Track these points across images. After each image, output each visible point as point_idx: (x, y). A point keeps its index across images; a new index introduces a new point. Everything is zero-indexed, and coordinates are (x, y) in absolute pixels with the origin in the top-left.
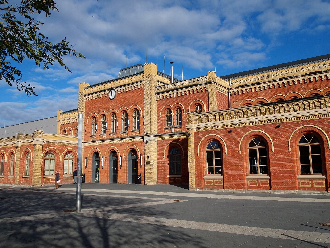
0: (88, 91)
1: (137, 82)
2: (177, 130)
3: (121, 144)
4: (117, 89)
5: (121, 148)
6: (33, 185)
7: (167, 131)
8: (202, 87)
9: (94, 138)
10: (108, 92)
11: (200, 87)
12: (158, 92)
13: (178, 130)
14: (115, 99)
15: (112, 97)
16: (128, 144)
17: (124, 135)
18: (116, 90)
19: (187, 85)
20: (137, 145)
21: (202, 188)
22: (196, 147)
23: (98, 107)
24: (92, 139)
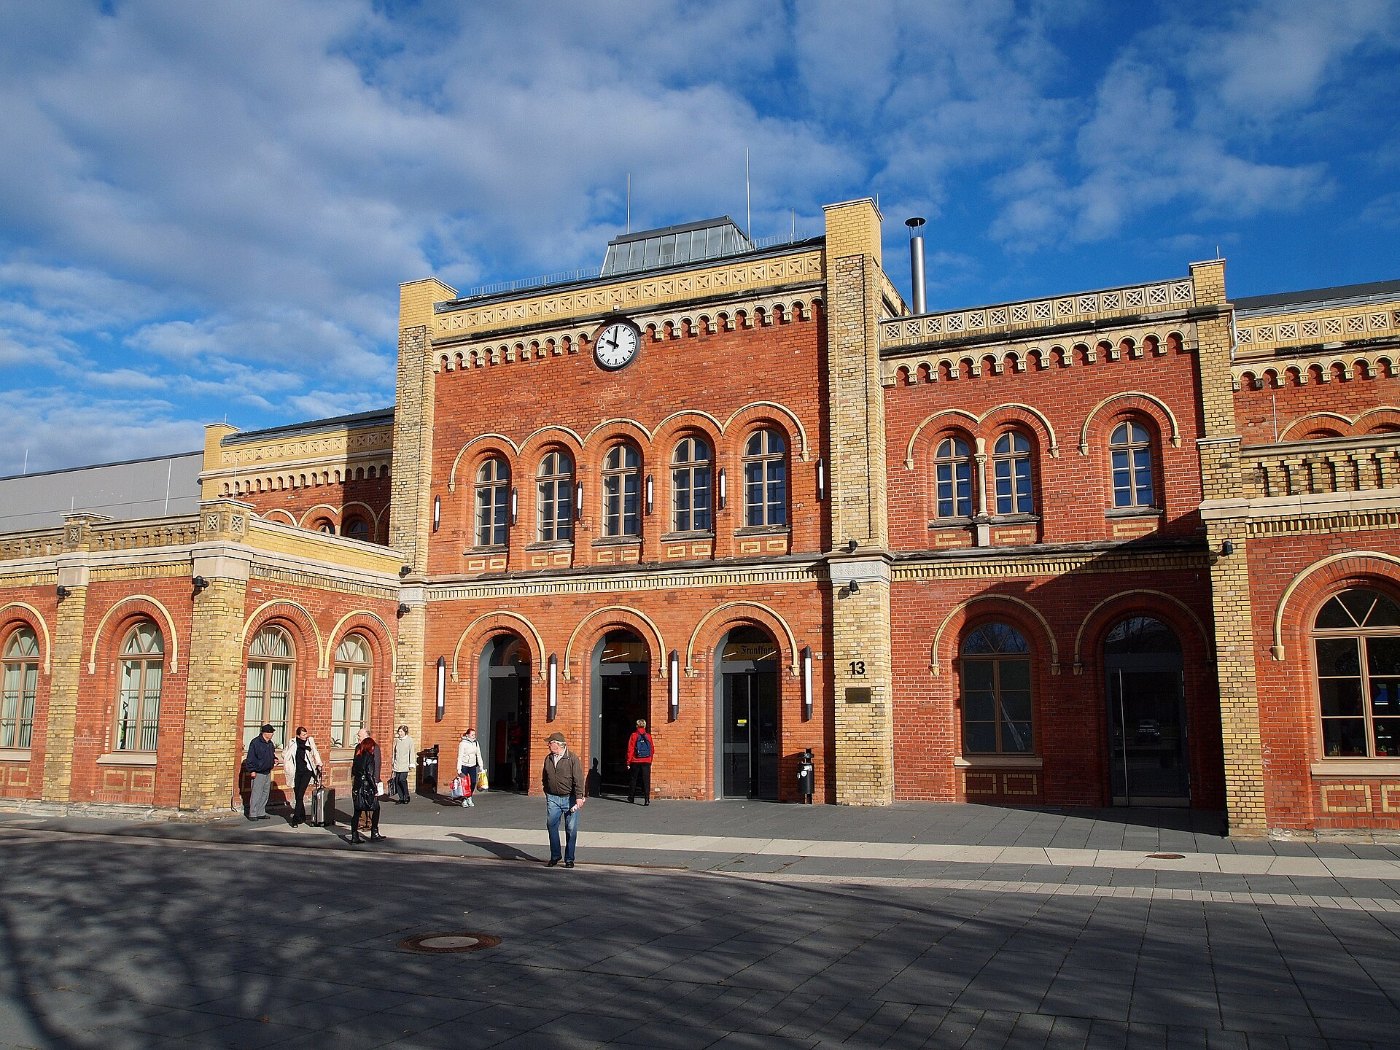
0: (460, 323)
1: (777, 290)
2: (1009, 536)
3: (671, 597)
4: (651, 319)
5: (671, 617)
6: (187, 806)
7: (949, 540)
8: (1163, 333)
9: (495, 564)
10: (590, 330)
11: (1151, 330)
12: (895, 343)
13: (1015, 536)
14: (634, 366)
15: (609, 356)
16: (718, 595)
17: (688, 551)
18: (642, 323)
19: (1070, 319)
20: (781, 604)
21: (1308, 828)
22: (1264, 618)
23: (521, 407)
24: (478, 567)
